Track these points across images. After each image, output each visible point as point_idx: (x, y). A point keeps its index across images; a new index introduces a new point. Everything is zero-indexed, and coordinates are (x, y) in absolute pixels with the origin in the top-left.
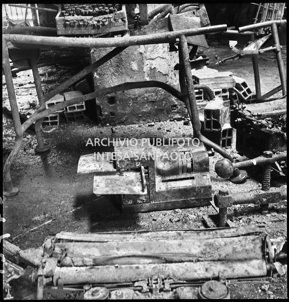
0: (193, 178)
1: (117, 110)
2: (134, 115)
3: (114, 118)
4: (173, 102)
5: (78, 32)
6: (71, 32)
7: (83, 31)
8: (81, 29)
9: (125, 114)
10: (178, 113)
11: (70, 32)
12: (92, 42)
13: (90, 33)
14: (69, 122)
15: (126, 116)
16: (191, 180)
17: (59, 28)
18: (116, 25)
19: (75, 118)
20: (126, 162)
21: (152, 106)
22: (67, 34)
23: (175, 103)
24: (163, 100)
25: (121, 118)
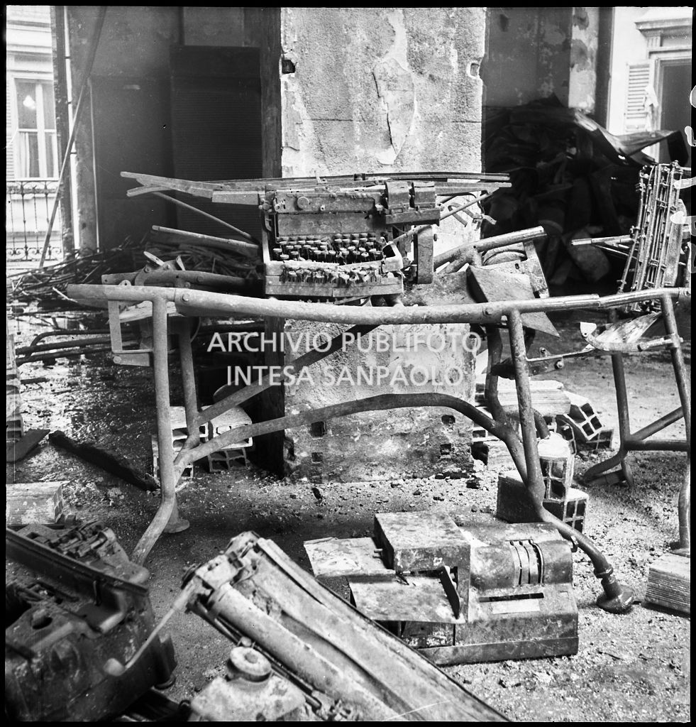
0: (540, 596)
1: (327, 450)
2: (362, 461)
3: (319, 465)
4: (444, 438)
5: (306, 293)
6: (294, 290)
7: (318, 290)
8: (314, 287)
9: (343, 459)
10: (454, 460)
11: (290, 291)
12: (338, 313)
13: (330, 295)
14: (215, 470)
15: (344, 464)
16: (537, 600)
17: (270, 282)
18: (383, 283)
19: (228, 463)
20: (415, 556)
21: (402, 444)
22: (285, 293)
23: (447, 439)
24: (425, 432)
25: (334, 467)
